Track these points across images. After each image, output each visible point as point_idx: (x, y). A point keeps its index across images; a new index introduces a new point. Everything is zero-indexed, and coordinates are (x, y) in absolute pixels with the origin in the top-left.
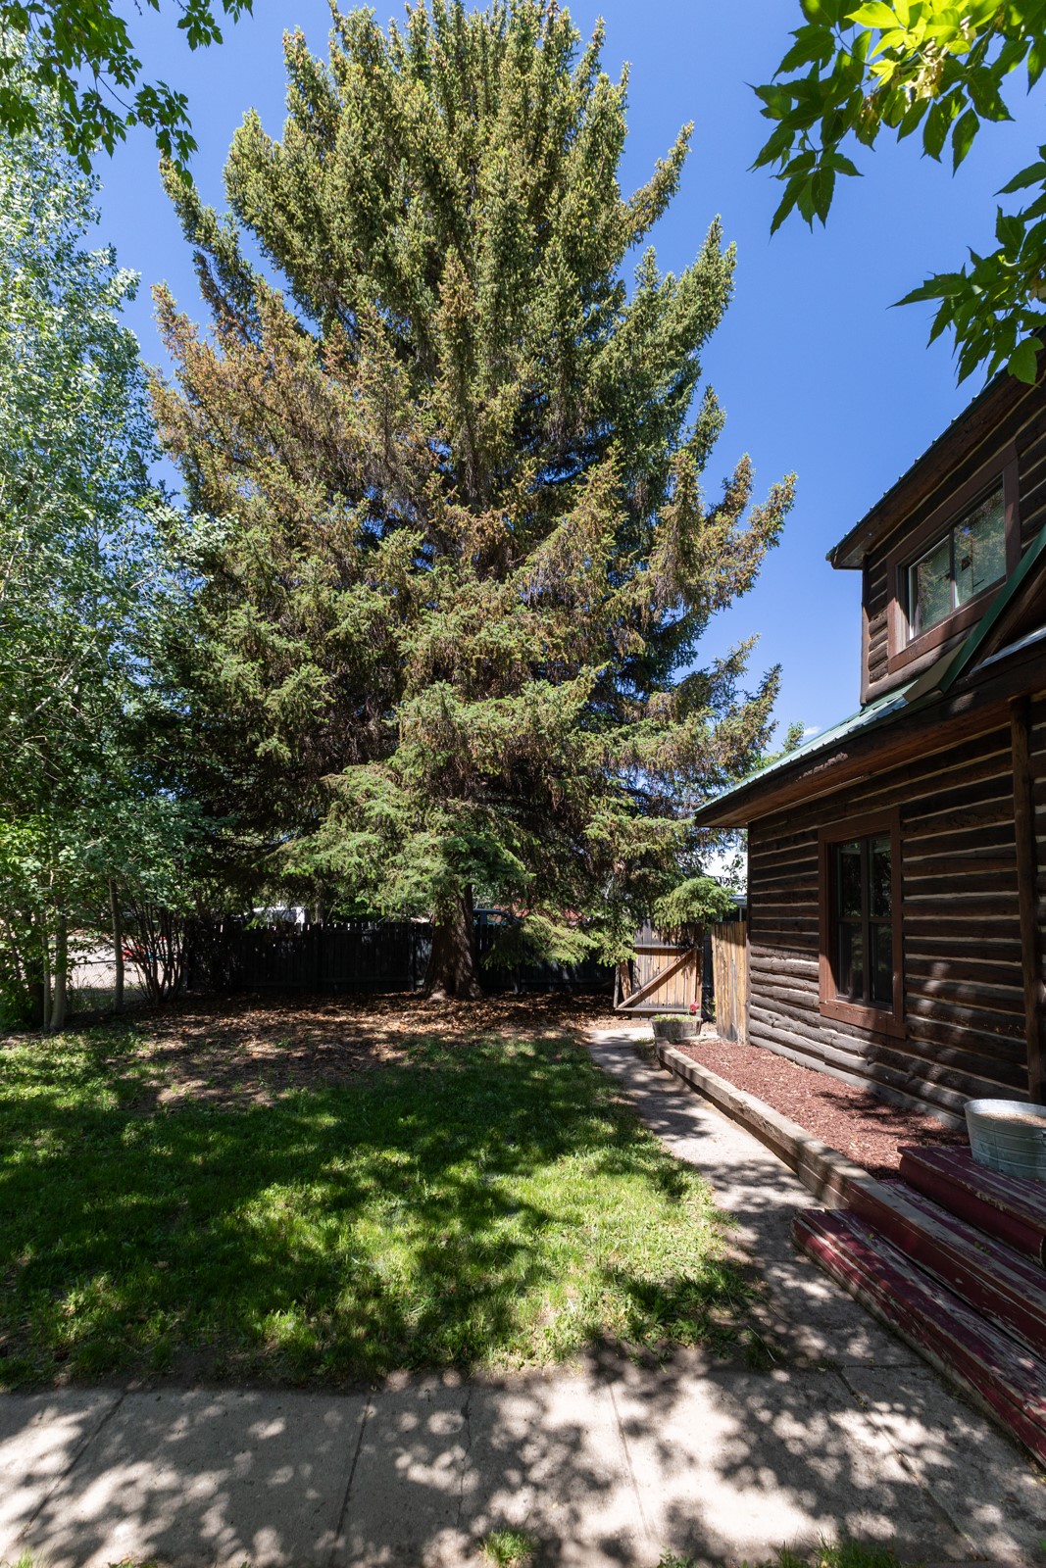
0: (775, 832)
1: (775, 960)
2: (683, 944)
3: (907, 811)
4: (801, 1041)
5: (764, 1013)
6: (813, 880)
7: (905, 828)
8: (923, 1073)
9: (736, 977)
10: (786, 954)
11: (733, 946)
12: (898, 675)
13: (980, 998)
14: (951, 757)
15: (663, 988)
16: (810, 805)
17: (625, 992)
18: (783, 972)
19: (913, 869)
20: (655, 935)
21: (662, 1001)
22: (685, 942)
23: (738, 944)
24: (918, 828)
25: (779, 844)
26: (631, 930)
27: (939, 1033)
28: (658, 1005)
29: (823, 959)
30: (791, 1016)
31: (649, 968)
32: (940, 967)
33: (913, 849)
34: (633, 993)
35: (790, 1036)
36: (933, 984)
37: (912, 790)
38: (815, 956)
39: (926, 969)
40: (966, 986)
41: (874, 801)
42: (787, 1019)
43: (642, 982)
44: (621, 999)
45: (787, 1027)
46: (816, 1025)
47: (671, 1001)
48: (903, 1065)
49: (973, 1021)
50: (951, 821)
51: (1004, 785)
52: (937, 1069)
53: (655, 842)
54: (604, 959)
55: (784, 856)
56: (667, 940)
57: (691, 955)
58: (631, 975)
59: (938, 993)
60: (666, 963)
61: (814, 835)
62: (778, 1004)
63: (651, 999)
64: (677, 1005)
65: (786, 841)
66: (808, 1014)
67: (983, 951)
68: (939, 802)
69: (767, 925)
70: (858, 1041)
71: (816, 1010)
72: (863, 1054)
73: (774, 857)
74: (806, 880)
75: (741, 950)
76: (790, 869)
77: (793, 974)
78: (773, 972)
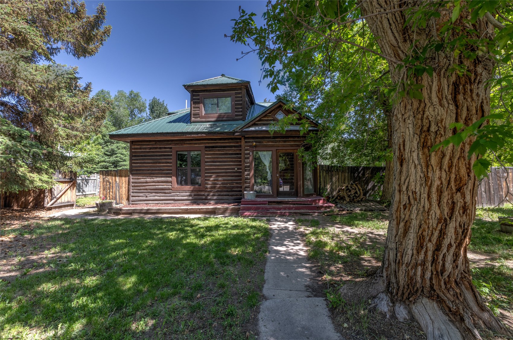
1: (148, 179)
2: (70, 179)
3: (206, 147)
4: (162, 198)
5: (141, 194)
6: (171, 159)
7: (206, 150)
8: (208, 195)
9: (119, 187)
10: (153, 177)
11: (117, 179)
12: (203, 120)
13: (225, 180)
15: (63, 196)
16: (168, 141)
17: (49, 200)
18: (153, 182)
19: (207, 158)
20: (60, 176)
21: (63, 201)
22: (71, 178)
23: (120, 176)
24: (210, 151)
25: (151, 148)
27: (213, 187)
28: (62, 203)
29: (174, 178)
30: (156, 193)
31: (59, 189)
32: (213, 176)
33: (208, 154)
35: (157, 198)
36: (212, 179)
37: (208, 143)
38: (171, 177)
39: (210, 177)
40: (220, 179)
41: (196, 144)
42: (154, 194)
43: (56, 195)
44: (48, 203)
45: (154, 196)
46: (170, 193)
47: (66, 201)
48: (204, 195)
49: (222, 184)
50: (219, 150)
52: (211, 194)
55: (153, 152)
56: (65, 178)
57: (74, 184)
58: (51, 193)
59: (214, 180)
60: (64, 186)
61: (171, 148)
62: (149, 191)
63: (59, 201)
64: (68, 202)
65: (155, 148)
66: (166, 191)
67: (226, 173)
68: (216, 147)
69: (143, 170)
70: (188, 194)
71: (169, 189)
72: (190, 196)
73: (149, 152)
74: (165, 159)
75: (123, 178)
76: (157, 156)
77: (158, 182)
78: (147, 182)
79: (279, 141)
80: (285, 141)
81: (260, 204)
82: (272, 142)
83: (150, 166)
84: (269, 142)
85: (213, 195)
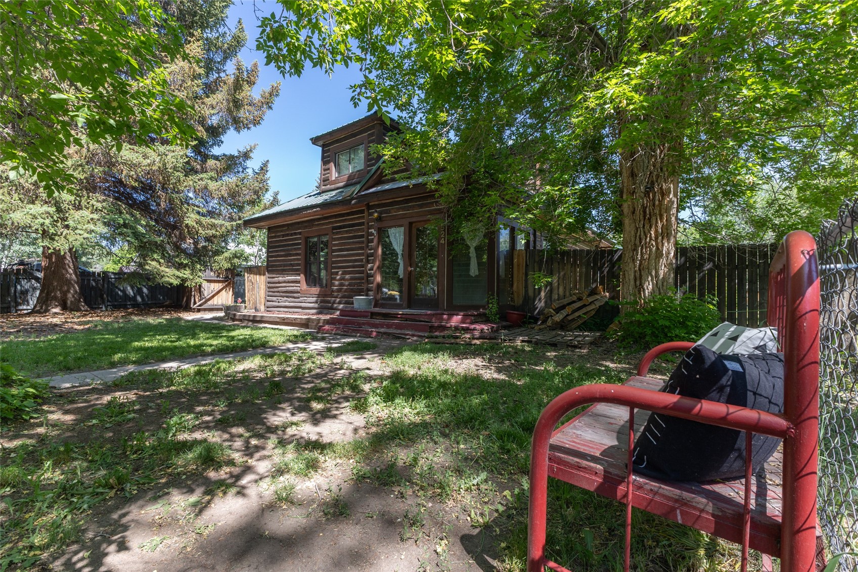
0: (282, 231)
1: (280, 278)
3: (334, 228)
4: (291, 304)
5: (274, 299)
6: (299, 249)
7: (333, 233)
8: (334, 303)
9: (259, 288)
10: (285, 276)
11: (258, 276)
12: (333, 186)
13: (352, 279)
14: (348, 214)
15: (216, 298)
16: (298, 223)
17: (197, 300)
18: (285, 282)
19: (335, 245)
20: (212, 274)
21: (215, 303)
22: (227, 277)
23: (260, 274)
24: (337, 233)
25: (283, 236)
26: (200, 270)
27: (339, 291)
28: (213, 305)
29: (302, 275)
30: (287, 297)
31: (209, 289)
32: (340, 273)
33: (335, 239)
34: (200, 300)
35: (287, 304)
36: (338, 277)
37: (336, 222)
38: (299, 275)
39: (337, 273)
40: (347, 277)
41: (323, 224)
42: (285, 298)
43: (206, 295)
44: (195, 303)
45: (285, 301)
46: (298, 298)
47: (218, 303)
48: (329, 302)
49: (349, 285)
50: (347, 232)
51: (362, 224)
52: (338, 300)
53: (217, 231)
54: (188, 284)
55: (286, 240)
56: (218, 276)
57: (230, 284)
58: (200, 292)
59: (340, 279)
60: (217, 286)
61: (300, 233)
62: (281, 294)
63: (210, 303)
64: (223, 305)
65: (287, 235)
66: (295, 295)
67: (353, 267)
68: (344, 227)
69: (277, 266)
70: (315, 299)
71: (298, 292)
72: (316, 302)
73: (281, 241)
74: (295, 249)
75: (262, 277)
76: (288, 245)
77: (289, 282)
78: (279, 283)
79: (413, 207)
80: (421, 206)
81: (360, 316)
82: (403, 209)
83: (283, 261)
84: (398, 210)
85: (340, 303)
